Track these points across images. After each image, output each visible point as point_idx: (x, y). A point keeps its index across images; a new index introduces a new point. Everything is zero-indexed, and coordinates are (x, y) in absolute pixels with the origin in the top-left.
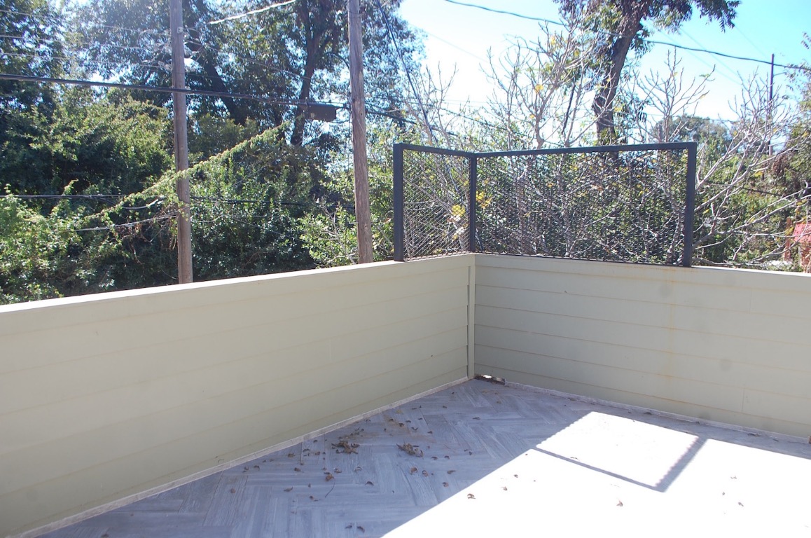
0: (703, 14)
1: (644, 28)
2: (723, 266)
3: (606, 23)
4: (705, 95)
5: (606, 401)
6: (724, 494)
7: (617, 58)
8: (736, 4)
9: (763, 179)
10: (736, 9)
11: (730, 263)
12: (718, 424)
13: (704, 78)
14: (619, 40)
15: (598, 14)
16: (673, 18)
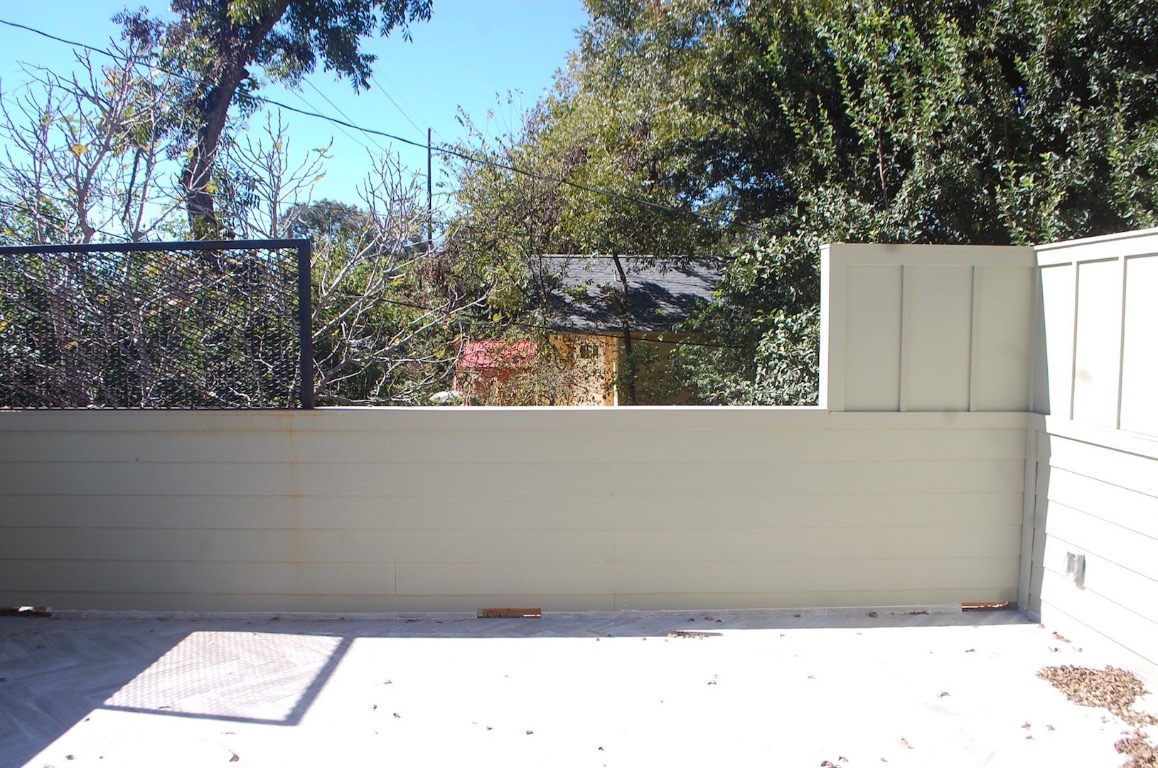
0: (328, 67)
1: (250, 76)
2: (364, 404)
3: (196, 62)
4: (322, 176)
5: (214, 613)
6: (375, 708)
7: (213, 115)
8: (372, 58)
9: (420, 287)
10: (372, 66)
11: (372, 399)
12: (368, 615)
13: (318, 154)
14: (215, 90)
15: (183, 48)
16: (291, 67)
